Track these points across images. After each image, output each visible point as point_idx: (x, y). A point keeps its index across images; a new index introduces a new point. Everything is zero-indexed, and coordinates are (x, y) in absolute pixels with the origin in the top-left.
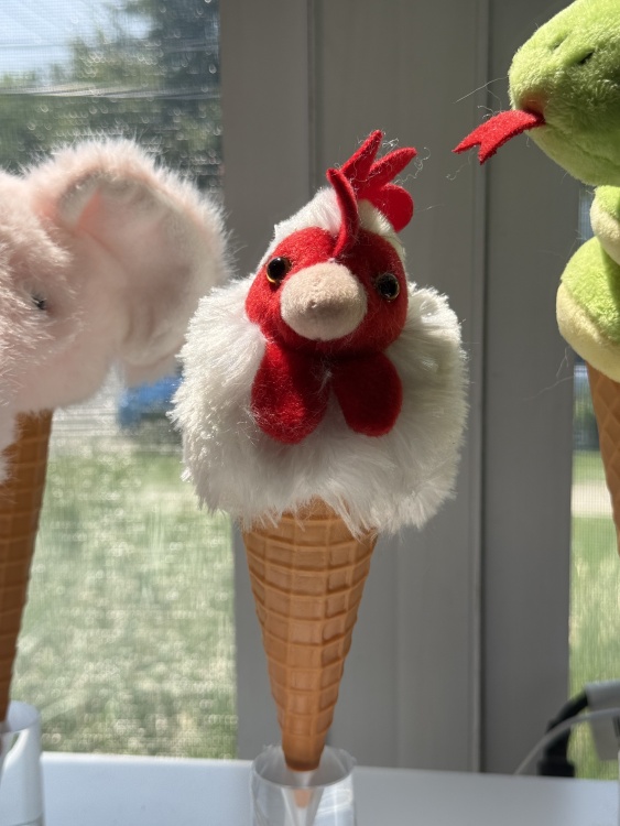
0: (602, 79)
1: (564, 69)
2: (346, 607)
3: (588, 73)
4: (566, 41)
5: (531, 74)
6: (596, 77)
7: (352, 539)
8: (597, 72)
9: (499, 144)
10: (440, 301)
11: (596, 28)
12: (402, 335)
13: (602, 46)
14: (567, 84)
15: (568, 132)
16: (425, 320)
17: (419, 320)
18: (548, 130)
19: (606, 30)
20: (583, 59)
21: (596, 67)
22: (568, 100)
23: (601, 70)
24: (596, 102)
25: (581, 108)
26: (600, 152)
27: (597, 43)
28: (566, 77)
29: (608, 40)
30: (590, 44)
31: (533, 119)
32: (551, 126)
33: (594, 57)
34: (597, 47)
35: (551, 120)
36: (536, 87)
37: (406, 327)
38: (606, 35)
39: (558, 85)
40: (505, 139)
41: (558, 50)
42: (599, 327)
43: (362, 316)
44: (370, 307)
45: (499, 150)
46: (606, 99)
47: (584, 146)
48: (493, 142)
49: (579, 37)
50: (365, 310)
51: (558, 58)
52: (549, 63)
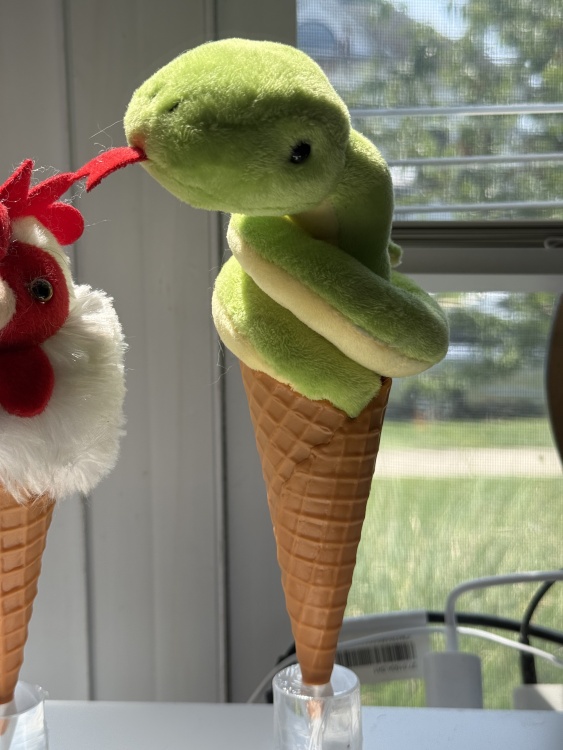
0: (184, 125)
1: (157, 116)
2: (23, 562)
3: (175, 119)
4: (160, 92)
5: (135, 117)
6: (181, 123)
7: (16, 505)
8: (181, 118)
9: (103, 176)
10: (105, 301)
11: (183, 82)
12: (61, 331)
13: (186, 97)
14: (159, 127)
15: (164, 166)
16: (86, 318)
17: (79, 317)
18: (151, 164)
19: (190, 84)
20: (172, 108)
21: (181, 115)
22: (160, 141)
23: (184, 117)
24: (181, 143)
25: (171, 147)
26: (192, 184)
27: (182, 94)
28: (158, 122)
29: (191, 92)
30: (177, 95)
31: (135, 155)
32: (151, 161)
33: (180, 106)
34: (182, 98)
35: (151, 156)
36: (138, 129)
37: (67, 324)
38: (190, 88)
39: (153, 128)
40: (109, 172)
41: (154, 100)
42: (233, 324)
43: (10, 316)
44: (18, 307)
45: (103, 180)
46: (189, 140)
47: (178, 178)
48: (98, 174)
49: (170, 89)
50: (13, 310)
51: (154, 106)
52: (147, 110)
